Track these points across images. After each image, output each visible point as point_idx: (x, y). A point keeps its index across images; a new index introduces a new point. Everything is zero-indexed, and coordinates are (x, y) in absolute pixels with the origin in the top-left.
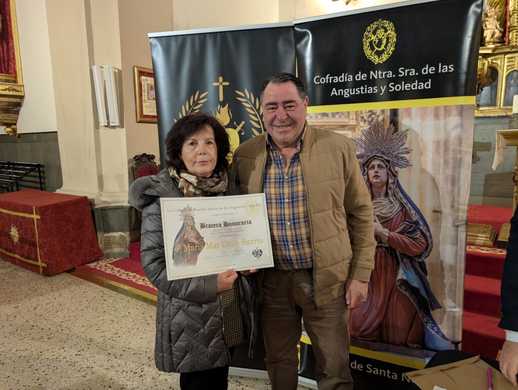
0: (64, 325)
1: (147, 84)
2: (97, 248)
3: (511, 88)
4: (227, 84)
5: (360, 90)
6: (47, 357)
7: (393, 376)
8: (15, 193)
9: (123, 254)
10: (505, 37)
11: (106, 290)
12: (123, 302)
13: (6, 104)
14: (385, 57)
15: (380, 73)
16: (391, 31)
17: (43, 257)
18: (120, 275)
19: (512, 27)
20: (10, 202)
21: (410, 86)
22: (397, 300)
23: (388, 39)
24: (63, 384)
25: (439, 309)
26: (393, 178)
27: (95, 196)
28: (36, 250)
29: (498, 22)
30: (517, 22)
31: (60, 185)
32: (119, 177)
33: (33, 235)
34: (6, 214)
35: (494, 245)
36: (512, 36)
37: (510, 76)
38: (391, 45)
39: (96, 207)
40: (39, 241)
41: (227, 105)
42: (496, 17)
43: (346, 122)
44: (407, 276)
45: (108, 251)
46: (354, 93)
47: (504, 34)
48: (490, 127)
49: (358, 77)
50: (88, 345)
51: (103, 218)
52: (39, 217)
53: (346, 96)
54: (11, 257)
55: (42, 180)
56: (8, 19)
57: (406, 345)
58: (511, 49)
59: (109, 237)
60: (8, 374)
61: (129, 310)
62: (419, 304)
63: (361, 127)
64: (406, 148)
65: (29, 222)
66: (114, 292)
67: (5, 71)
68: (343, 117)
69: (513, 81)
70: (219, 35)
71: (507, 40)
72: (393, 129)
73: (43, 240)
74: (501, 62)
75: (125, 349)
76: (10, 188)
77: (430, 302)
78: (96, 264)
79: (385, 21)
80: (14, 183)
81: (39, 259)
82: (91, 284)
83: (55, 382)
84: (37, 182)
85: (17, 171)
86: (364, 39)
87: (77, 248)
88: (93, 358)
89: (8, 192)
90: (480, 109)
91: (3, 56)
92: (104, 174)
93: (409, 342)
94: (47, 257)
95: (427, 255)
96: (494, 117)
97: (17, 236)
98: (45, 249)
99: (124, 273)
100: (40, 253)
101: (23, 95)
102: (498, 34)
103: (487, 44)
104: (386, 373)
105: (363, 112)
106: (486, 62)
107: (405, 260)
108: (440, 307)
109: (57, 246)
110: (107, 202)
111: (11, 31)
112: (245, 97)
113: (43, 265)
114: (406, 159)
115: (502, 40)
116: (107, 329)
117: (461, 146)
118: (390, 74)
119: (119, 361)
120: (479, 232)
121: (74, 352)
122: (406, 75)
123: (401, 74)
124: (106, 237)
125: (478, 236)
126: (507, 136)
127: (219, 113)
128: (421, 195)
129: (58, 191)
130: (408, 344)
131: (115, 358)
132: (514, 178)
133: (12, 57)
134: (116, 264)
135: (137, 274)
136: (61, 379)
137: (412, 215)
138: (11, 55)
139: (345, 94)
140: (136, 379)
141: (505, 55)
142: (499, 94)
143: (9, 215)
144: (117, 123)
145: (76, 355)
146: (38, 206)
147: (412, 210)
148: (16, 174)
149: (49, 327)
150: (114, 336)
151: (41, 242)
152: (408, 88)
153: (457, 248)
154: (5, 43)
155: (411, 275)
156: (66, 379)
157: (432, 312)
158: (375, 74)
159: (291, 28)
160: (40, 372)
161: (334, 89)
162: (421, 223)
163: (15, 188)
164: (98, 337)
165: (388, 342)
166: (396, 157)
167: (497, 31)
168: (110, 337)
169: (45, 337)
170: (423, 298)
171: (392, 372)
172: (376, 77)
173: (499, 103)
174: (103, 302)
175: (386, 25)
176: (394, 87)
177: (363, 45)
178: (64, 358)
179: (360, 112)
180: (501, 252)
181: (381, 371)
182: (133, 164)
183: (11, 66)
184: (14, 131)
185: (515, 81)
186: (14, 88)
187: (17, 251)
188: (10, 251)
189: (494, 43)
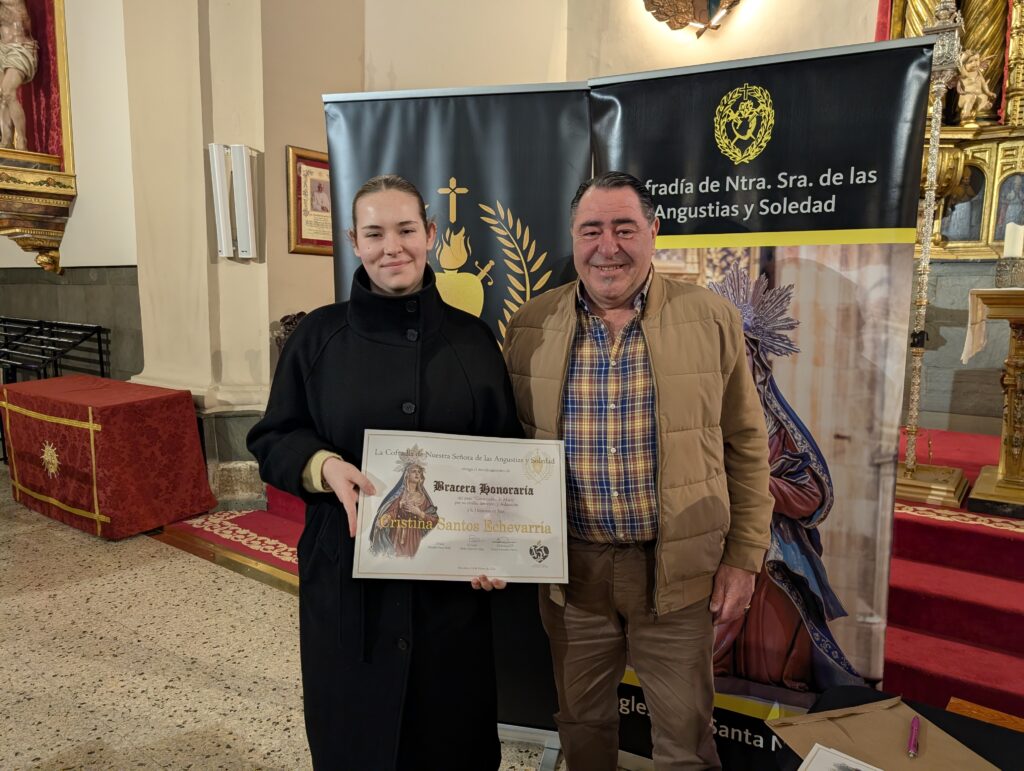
0: (143, 632)
1: (312, 181)
2: (206, 490)
3: (1010, 207)
4: (464, 191)
5: (707, 211)
6: (111, 689)
7: (755, 742)
8: (52, 381)
9: (256, 503)
10: (1000, 108)
11: (222, 571)
12: (252, 594)
13: (41, 210)
14: (753, 152)
15: (744, 180)
16: (764, 106)
17: (103, 504)
18: (249, 543)
19: (1013, 90)
20: (44, 398)
21: (797, 206)
22: (766, 598)
23: (759, 119)
24: (141, 738)
25: (843, 618)
26: (763, 373)
27: (206, 390)
28: (90, 491)
29: (986, 80)
30: (1023, 81)
31: (138, 368)
32: (252, 356)
33: (87, 462)
34: (36, 420)
35: (962, 506)
36: (1012, 107)
37: (1007, 184)
38: (765, 132)
39: (208, 412)
40: (97, 474)
41: (463, 229)
42: (982, 70)
43: (680, 268)
44: (785, 555)
45: (227, 497)
46: (696, 215)
47: (997, 104)
48: (967, 280)
49: (704, 187)
50: (187, 669)
51: (218, 434)
52: (98, 427)
53: (682, 219)
54: (42, 503)
55: (104, 357)
56: (50, 49)
57: (781, 684)
58: (1010, 133)
59: (229, 470)
60: (39, 718)
61: (266, 608)
62: (807, 609)
63: (708, 277)
64: (788, 319)
65: (79, 435)
66: (237, 574)
67: (41, 146)
68: (675, 258)
69: (1012, 194)
70: (452, 102)
71: (1003, 115)
72: (765, 283)
73: (106, 472)
74: (990, 157)
75: (256, 679)
76: (42, 371)
77: (827, 605)
78: (203, 520)
79: (755, 87)
80: (50, 361)
81: (96, 508)
82: (194, 558)
83: (127, 735)
84: (94, 361)
85: (56, 339)
86: (717, 118)
87: (167, 488)
88: (198, 695)
89: (39, 378)
90: (949, 245)
91: (39, 117)
92: (223, 348)
93: (787, 678)
94: (110, 505)
95: (822, 516)
96: (974, 262)
97: (56, 462)
98: (109, 489)
99: (256, 540)
100: (98, 496)
101: (74, 194)
102: (985, 103)
103: (964, 122)
104: (744, 736)
105: (712, 250)
106: (961, 156)
107: (781, 526)
108: (845, 614)
109: (132, 484)
110: (227, 404)
111: (55, 71)
112: (497, 217)
113: (103, 518)
114: (787, 340)
115: (995, 114)
116: (224, 642)
117: (887, 319)
118: (762, 184)
119: (246, 701)
120: (936, 481)
121: (162, 682)
122: (791, 186)
123: (782, 184)
124: (223, 470)
125: (930, 489)
126: (989, 300)
127: (448, 243)
128: (814, 407)
129: (134, 379)
130: (786, 682)
131: (239, 695)
132: (1002, 380)
133: (55, 120)
134: (241, 522)
135: (281, 541)
136: (138, 729)
137: (797, 442)
138: (54, 116)
139: (680, 217)
140: (277, 733)
141: (998, 144)
142: (986, 217)
143: (41, 422)
144: (252, 253)
145: (166, 687)
146: (98, 406)
147: (797, 433)
148: (54, 343)
149: (114, 634)
150: (236, 655)
151: (101, 475)
152: (793, 210)
153: (877, 507)
154: (42, 95)
155: (793, 553)
156: (147, 730)
157: (829, 623)
158: (735, 182)
159: (584, 94)
160: (98, 715)
161: (660, 207)
162: (813, 457)
163: (50, 371)
164: (205, 655)
165: (747, 677)
166: (770, 334)
167: (984, 98)
168: (229, 656)
169: (108, 653)
170: (813, 596)
171: (753, 734)
172: (736, 188)
173: (985, 235)
174: (216, 592)
175: (757, 95)
176: (769, 207)
177: (714, 128)
178: (143, 692)
179: (706, 251)
180: (974, 519)
181: (733, 730)
182: (280, 332)
183: (53, 138)
184: (55, 261)
185: (1017, 194)
186: (57, 179)
187: (54, 492)
188: (41, 491)
189: (977, 119)
